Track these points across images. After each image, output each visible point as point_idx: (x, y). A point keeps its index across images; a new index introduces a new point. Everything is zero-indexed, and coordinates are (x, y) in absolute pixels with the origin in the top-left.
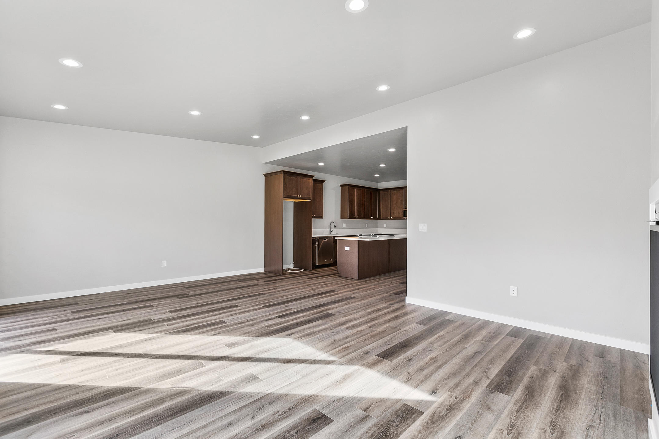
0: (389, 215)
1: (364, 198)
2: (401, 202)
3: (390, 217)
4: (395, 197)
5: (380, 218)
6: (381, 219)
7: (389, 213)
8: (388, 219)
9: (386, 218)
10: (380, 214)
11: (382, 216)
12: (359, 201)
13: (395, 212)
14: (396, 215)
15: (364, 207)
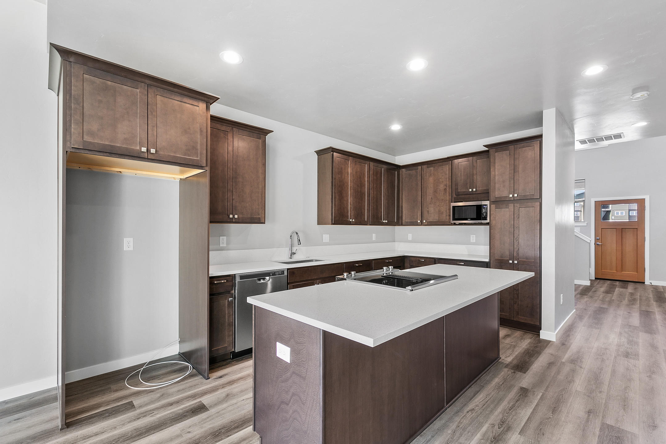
0: (419, 217)
1: (369, 181)
2: (445, 189)
3: (422, 221)
4: (431, 180)
5: (400, 223)
6: (402, 225)
7: (419, 213)
8: (417, 224)
9: (413, 223)
10: (400, 215)
11: (404, 218)
12: (358, 186)
13: (431, 209)
14: (433, 217)
15: (369, 200)
